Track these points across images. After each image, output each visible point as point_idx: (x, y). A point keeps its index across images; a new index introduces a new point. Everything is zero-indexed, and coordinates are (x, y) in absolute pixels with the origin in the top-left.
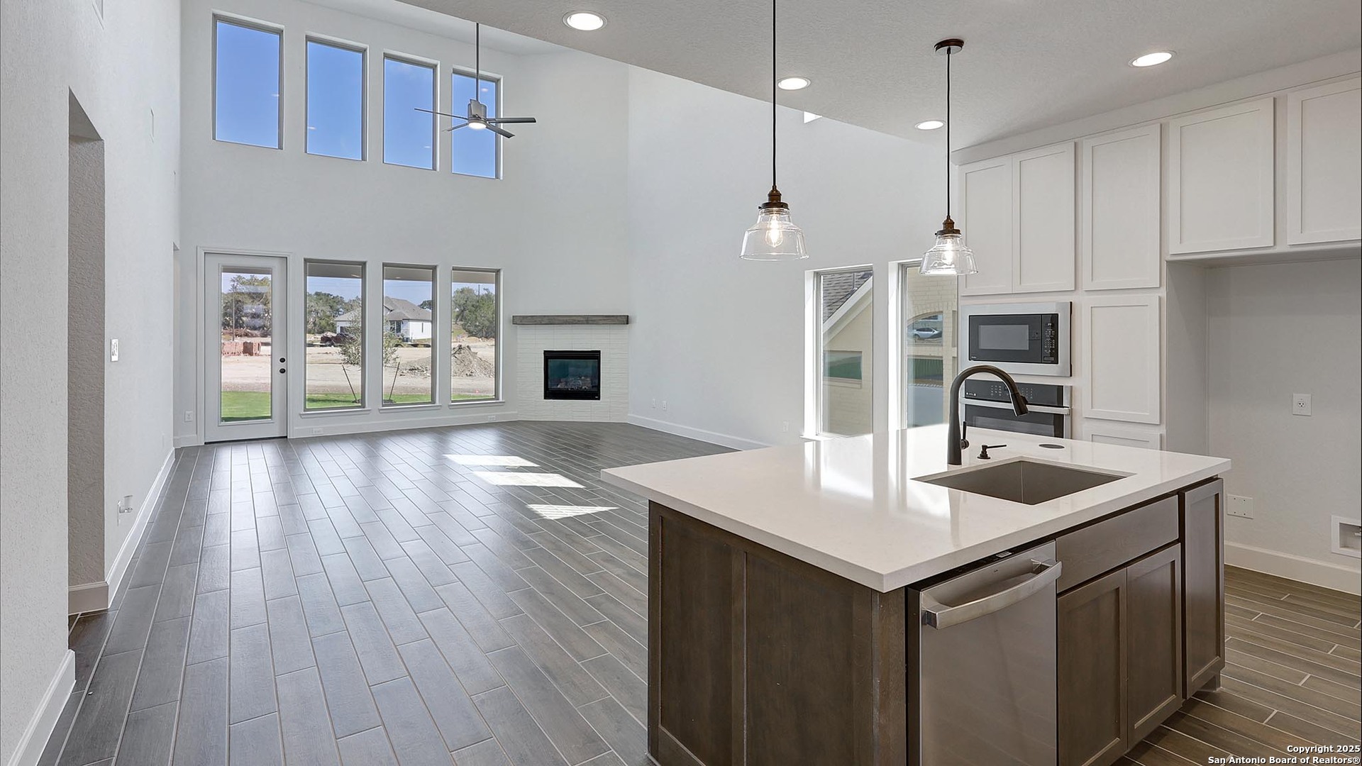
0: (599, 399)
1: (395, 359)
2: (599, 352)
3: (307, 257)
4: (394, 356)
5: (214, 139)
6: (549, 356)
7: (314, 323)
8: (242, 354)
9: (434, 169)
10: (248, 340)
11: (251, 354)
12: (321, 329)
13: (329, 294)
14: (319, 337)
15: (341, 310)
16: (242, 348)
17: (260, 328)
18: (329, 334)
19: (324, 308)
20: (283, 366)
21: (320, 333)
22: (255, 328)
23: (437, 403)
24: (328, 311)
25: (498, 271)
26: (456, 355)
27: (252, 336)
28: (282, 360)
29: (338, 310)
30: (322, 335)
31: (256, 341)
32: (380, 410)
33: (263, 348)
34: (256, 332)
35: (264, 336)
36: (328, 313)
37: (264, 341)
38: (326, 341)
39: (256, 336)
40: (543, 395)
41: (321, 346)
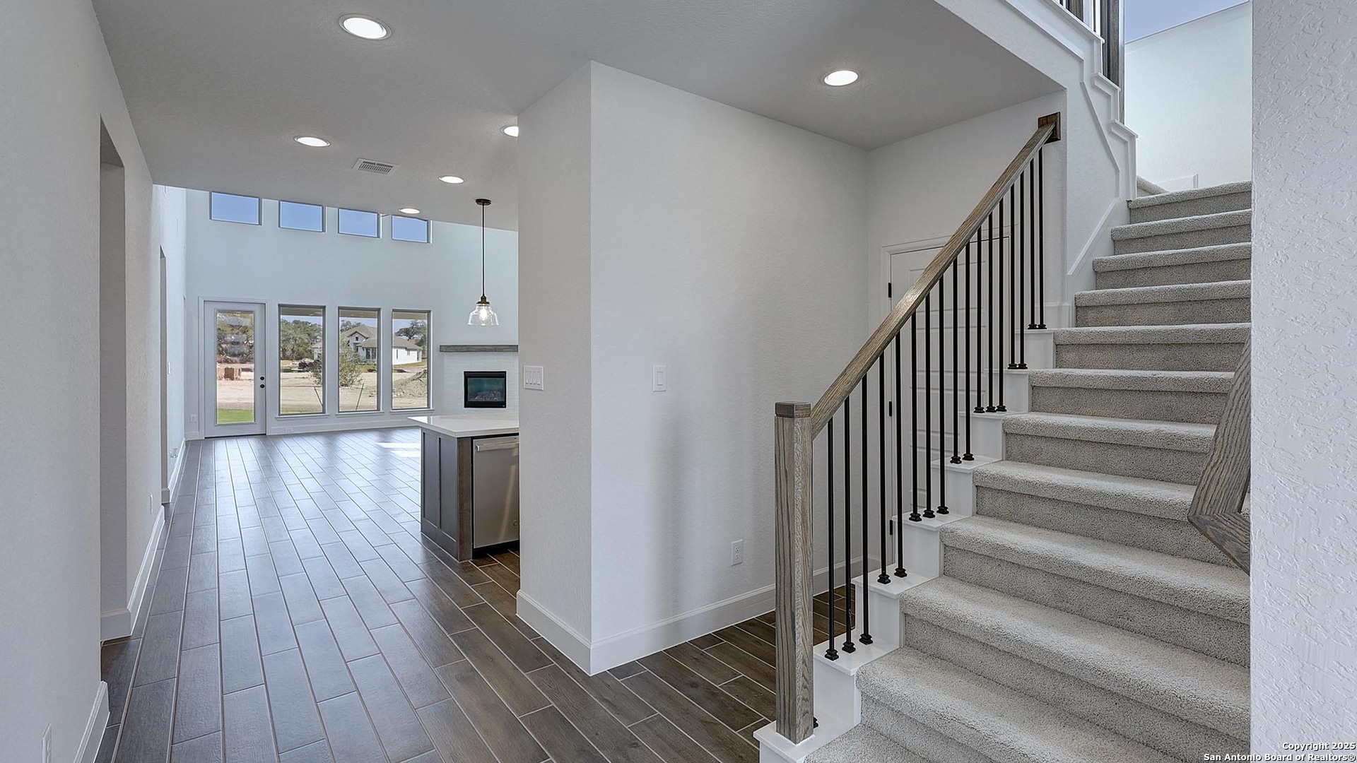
0: (505, 407)
1: (359, 381)
2: (505, 372)
3: (280, 303)
4: (358, 379)
5: (211, 219)
6: (468, 375)
7: (292, 350)
8: (224, 379)
9: (378, 237)
10: (230, 366)
11: (232, 379)
12: (299, 355)
13: (307, 322)
14: (297, 363)
15: (318, 337)
16: (223, 374)
17: (239, 355)
18: (307, 361)
19: (302, 336)
20: (262, 382)
21: (297, 359)
22: (234, 355)
23: (381, 411)
24: (306, 338)
25: (429, 312)
26: (421, 379)
27: (232, 362)
28: (262, 378)
29: (315, 338)
30: (300, 362)
31: (237, 366)
32: (336, 415)
33: (243, 373)
34: (236, 358)
35: (243, 362)
36: (306, 341)
37: (243, 367)
38: (303, 367)
39: (236, 362)
40: (463, 404)
41: (299, 371)
